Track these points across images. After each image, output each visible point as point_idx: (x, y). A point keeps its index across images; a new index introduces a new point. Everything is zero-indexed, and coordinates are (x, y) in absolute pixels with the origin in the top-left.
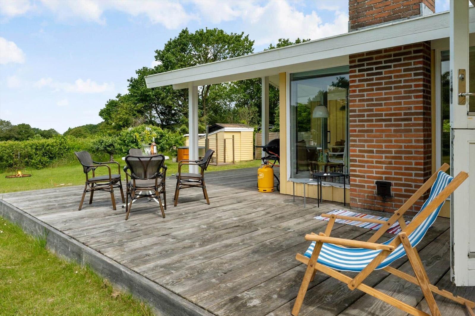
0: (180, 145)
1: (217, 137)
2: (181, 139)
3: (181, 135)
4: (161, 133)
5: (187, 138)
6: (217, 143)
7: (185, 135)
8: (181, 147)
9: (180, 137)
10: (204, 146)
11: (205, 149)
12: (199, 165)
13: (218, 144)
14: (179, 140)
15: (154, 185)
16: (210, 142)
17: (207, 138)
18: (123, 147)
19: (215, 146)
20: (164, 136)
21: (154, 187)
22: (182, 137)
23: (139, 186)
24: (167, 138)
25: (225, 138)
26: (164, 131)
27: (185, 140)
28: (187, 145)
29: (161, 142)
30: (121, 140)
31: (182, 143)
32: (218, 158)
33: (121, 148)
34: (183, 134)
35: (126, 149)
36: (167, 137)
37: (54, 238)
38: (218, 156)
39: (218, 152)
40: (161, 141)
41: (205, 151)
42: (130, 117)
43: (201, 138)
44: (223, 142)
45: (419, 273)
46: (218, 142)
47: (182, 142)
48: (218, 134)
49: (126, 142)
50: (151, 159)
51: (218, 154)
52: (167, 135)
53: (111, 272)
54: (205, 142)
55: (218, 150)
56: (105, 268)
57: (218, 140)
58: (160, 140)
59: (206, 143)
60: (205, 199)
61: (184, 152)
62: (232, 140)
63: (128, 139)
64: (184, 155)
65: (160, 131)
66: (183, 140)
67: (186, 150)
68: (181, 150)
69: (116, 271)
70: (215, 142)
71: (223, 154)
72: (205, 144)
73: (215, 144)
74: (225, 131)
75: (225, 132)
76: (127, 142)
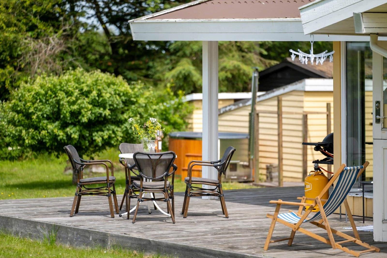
0: (175, 125)
1: (279, 106)
2: (176, 109)
3: (176, 95)
4: (126, 94)
5: (195, 105)
6: (280, 123)
7: (189, 97)
8: (177, 133)
9: (174, 102)
10: (247, 131)
11: (247, 141)
12: (216, 167)
13: (284, 127)
14: (172, 111)
15: (163, 186)
16: (261, 119)
17: (253, 109)
18: (24, 132)
19: (276, 132)
20: (133, 103)
21: (163, 188)
22: (180, 104)
23: (146, 187)
24: (141, 110)
25: (306, 110)
26: (133, 89)
27: (191, 113)
28: (195, 126)
29: (126, 120)
30: (18, 112)
31: (180, 121)
32: (284, 168)
33: (20, 136)
34: (185, 95)
35: (33, 138)
36: (140, 106)
37: (67, 233)
38: (284, 162)
39: (284, 150)
40: (125, 116)
41: (246, 147)
42: (20, 36)
43: (239, 108)
44: (300, 122)
45: (324, 218)
46: (284, 121)
47: (183, 117)
48: (284, 98)
49: (34, 117)
50: (160, 157)
51: (284, 156)
52: (142, 101)
53: (140, 244)
54: (247, 119)
55: (284, 145)
56: (133, 244)
57: (284, 116)
58: (123, 113)
59: (250, 122)
60: (224, 214)
61: (187, 148)
62: (325, 116)
63: (40, 110)
64: (188, 156)
65: (122, 89)
66: (184, 112)
67: (192, 142)
68: (178, 142)
69: (145, 243)
70: (276, 120)
71: (300, 158)
72: (247, 124)
73: (276, 126)
74: (307, 89)
75: (305, 92)
76: (38, 117)
